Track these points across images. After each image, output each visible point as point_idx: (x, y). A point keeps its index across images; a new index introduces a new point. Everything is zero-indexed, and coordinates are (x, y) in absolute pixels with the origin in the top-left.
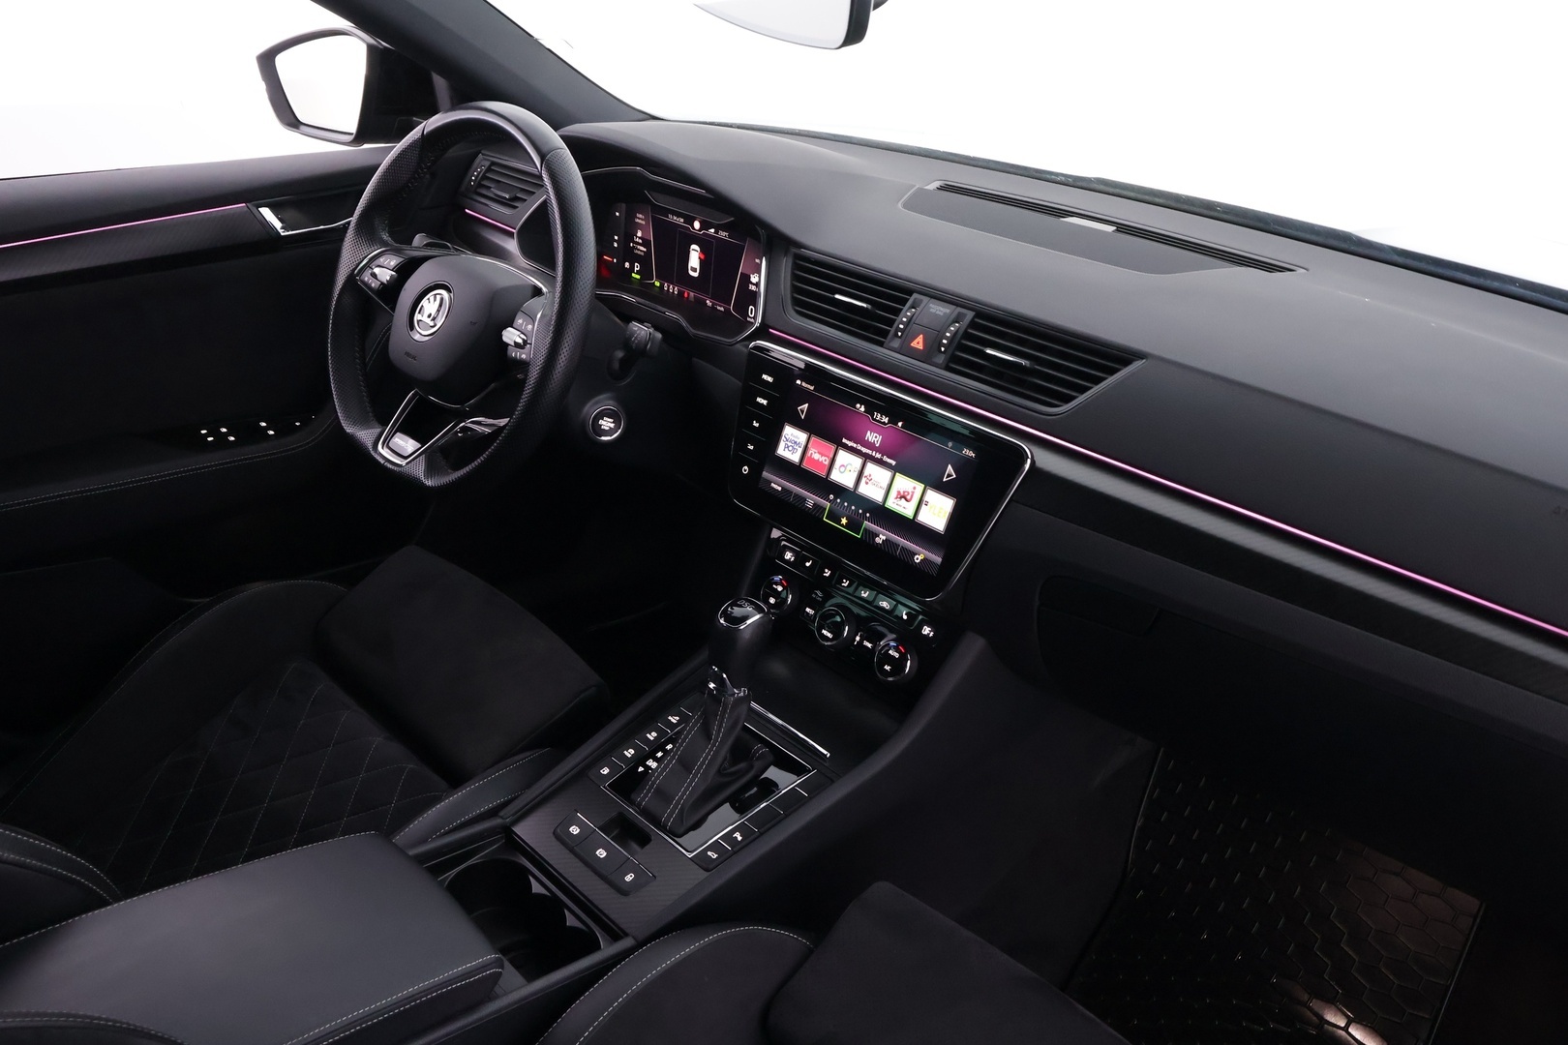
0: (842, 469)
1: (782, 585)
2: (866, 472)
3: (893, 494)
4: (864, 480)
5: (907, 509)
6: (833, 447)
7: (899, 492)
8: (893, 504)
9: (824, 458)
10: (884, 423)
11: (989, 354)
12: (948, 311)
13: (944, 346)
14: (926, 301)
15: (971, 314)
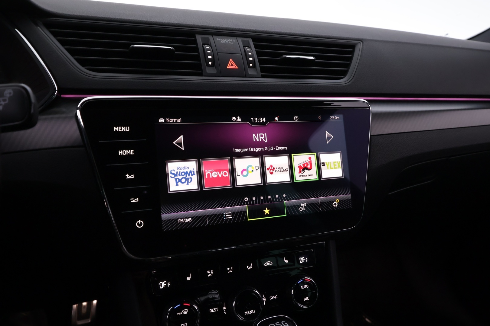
0: (245, 173)
1: (186, 307)
2: (267, 165)
3: (296, 170)
4: (268, 172)
5: (312, 175)
6: (227, 161)
7: (300, 167)
8: (298, 178)
9: (223, 173)
10: (263, 123)
11: (286, 58)
12: (234, 41)
13: (251, 62)
14: (211, 38)
15: (251, 41)
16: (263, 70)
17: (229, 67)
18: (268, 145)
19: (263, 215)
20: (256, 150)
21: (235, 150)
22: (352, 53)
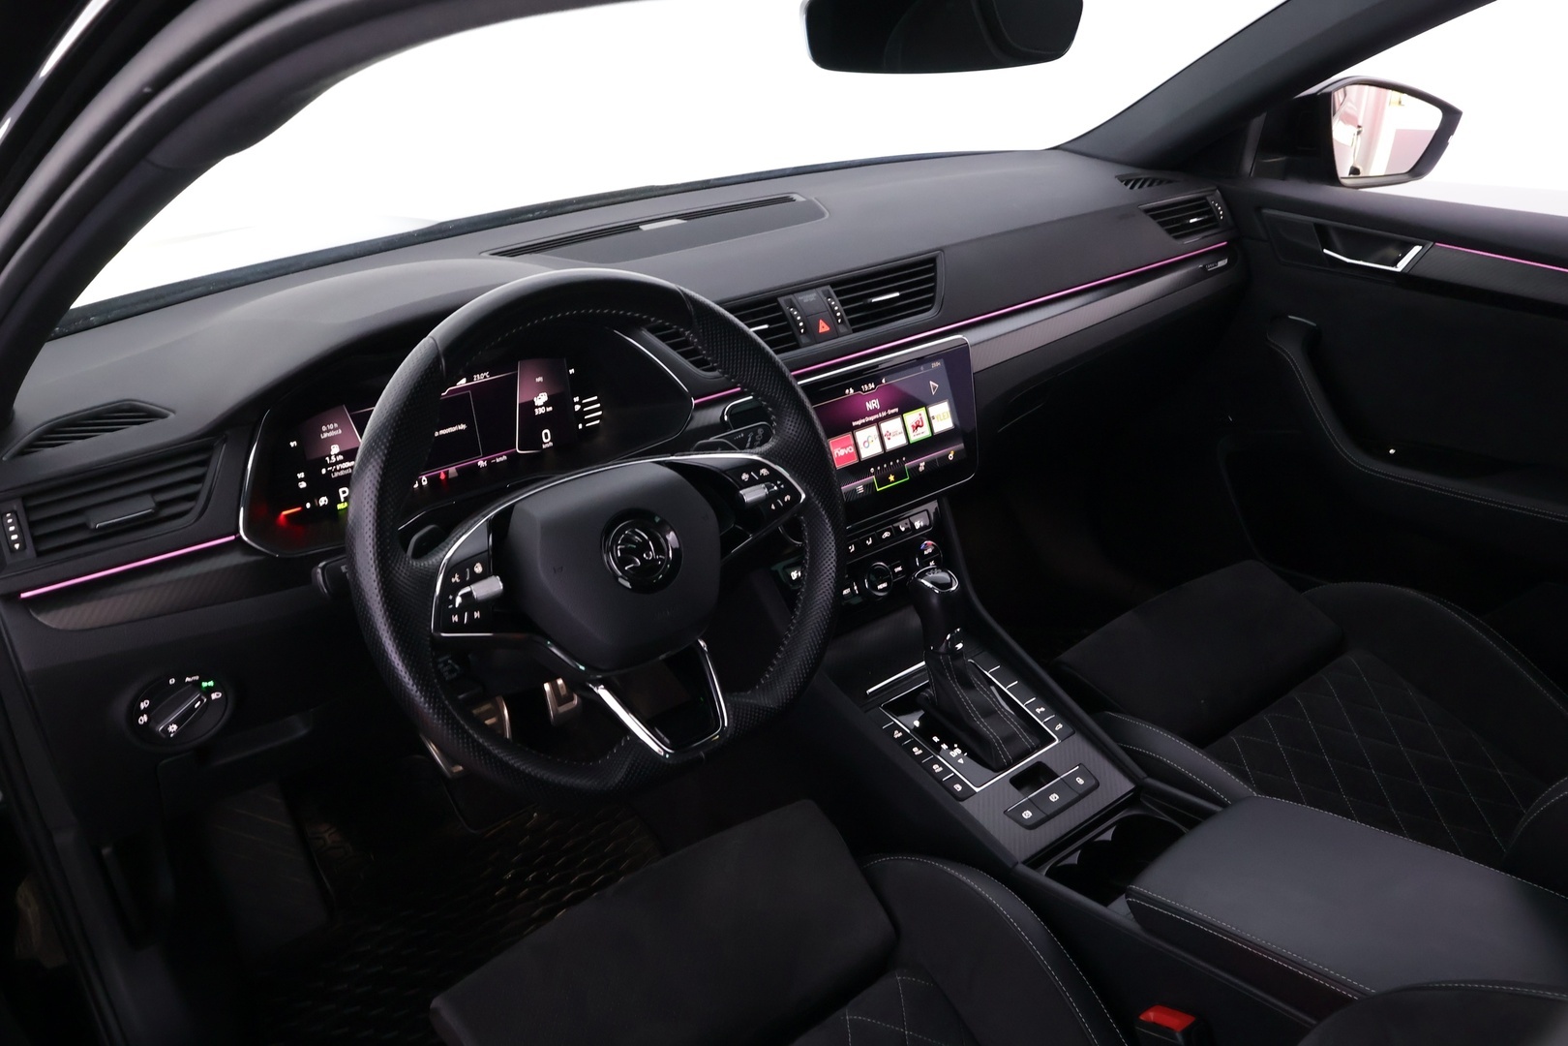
0: (866, 444)
2: (884, 432)
3: (910, 430)
4: (886, 439)
5: (924, 433)
6: (849, 435)
7: (913, 426)
8: (914, 437)
9: (848, 449)
10: (873, 389)
11: (871, 303)
12: (815, 294)
13: (839, 317)
14: (791, 296)
15: (829, 287)
16: (852, 322)
17: (821, 330)
18: (880, 411)
19: (889, 482)
20: (872, 418)
21: (854, 424)
22: (933, 269)
